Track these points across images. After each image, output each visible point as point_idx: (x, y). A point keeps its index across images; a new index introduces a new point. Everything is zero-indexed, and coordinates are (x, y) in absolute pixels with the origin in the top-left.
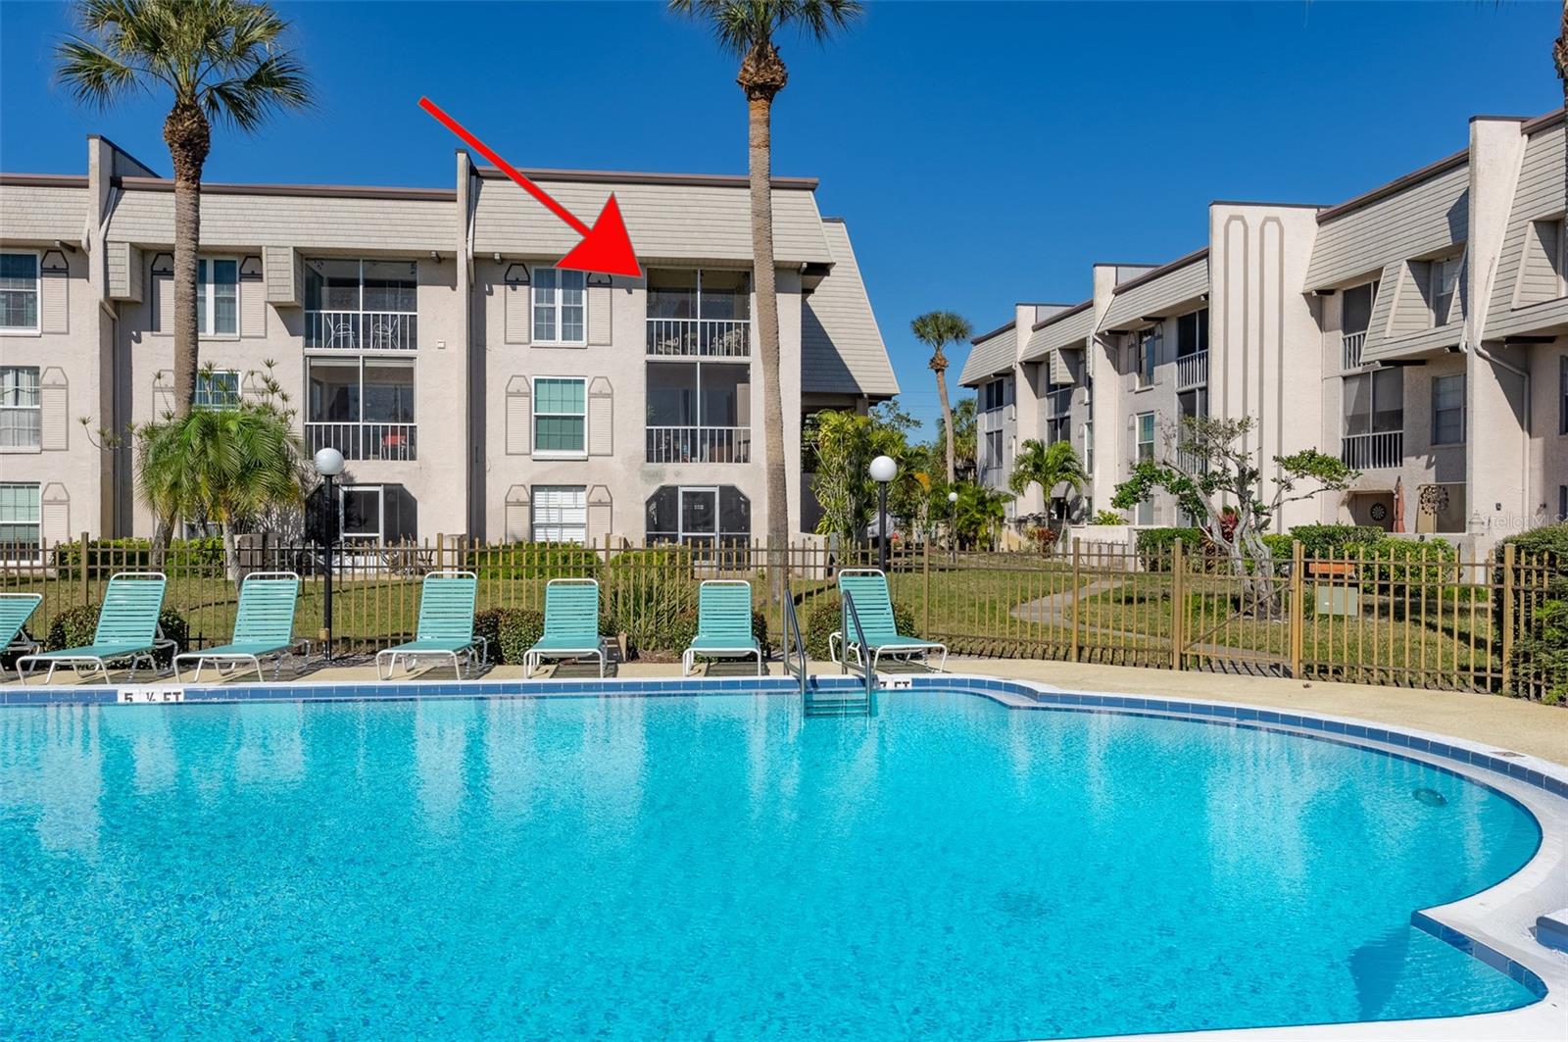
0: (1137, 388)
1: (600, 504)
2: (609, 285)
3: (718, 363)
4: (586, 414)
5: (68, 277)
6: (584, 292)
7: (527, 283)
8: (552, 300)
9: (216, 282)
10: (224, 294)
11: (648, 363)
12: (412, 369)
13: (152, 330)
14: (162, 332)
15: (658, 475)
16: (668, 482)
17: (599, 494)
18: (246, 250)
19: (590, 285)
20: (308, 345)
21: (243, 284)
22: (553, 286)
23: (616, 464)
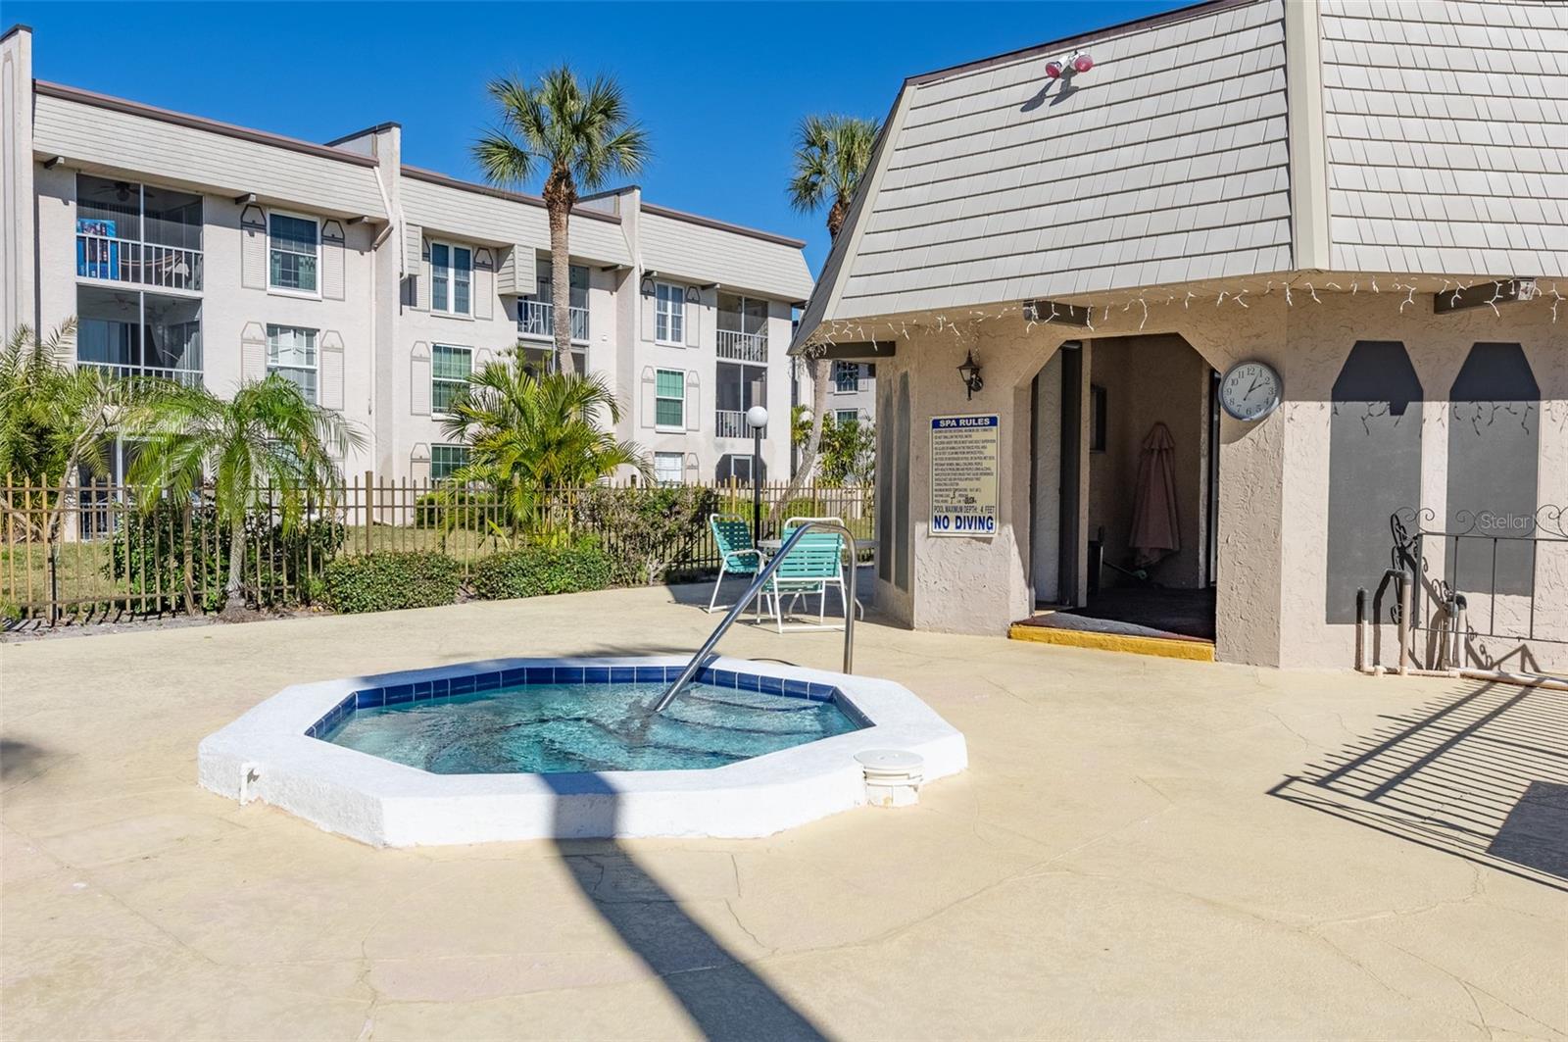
0: (836, 392)
1: (692, 467)
2: (698, 302)
3: (752, 366)
4: (684, 399)
5: (344, 247)
6: (683, 306)
7: (653, 295)
8: (666, 310)
9: (456, 267)
10: (463, 279)
11: (718, 363)
12: (583, 355)
13: (410, 305)
14: (418, 307)
15: (722, 446)
16: (727, 452)
17: (692, 460)
18: (481, 242)
19: (688, 301)
20: (519, 330)
21: (477, 271)
22: (667, 299)
23: (700, 437)
